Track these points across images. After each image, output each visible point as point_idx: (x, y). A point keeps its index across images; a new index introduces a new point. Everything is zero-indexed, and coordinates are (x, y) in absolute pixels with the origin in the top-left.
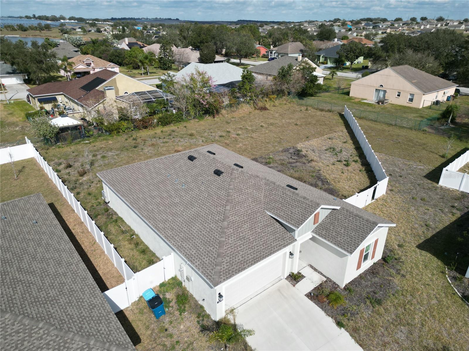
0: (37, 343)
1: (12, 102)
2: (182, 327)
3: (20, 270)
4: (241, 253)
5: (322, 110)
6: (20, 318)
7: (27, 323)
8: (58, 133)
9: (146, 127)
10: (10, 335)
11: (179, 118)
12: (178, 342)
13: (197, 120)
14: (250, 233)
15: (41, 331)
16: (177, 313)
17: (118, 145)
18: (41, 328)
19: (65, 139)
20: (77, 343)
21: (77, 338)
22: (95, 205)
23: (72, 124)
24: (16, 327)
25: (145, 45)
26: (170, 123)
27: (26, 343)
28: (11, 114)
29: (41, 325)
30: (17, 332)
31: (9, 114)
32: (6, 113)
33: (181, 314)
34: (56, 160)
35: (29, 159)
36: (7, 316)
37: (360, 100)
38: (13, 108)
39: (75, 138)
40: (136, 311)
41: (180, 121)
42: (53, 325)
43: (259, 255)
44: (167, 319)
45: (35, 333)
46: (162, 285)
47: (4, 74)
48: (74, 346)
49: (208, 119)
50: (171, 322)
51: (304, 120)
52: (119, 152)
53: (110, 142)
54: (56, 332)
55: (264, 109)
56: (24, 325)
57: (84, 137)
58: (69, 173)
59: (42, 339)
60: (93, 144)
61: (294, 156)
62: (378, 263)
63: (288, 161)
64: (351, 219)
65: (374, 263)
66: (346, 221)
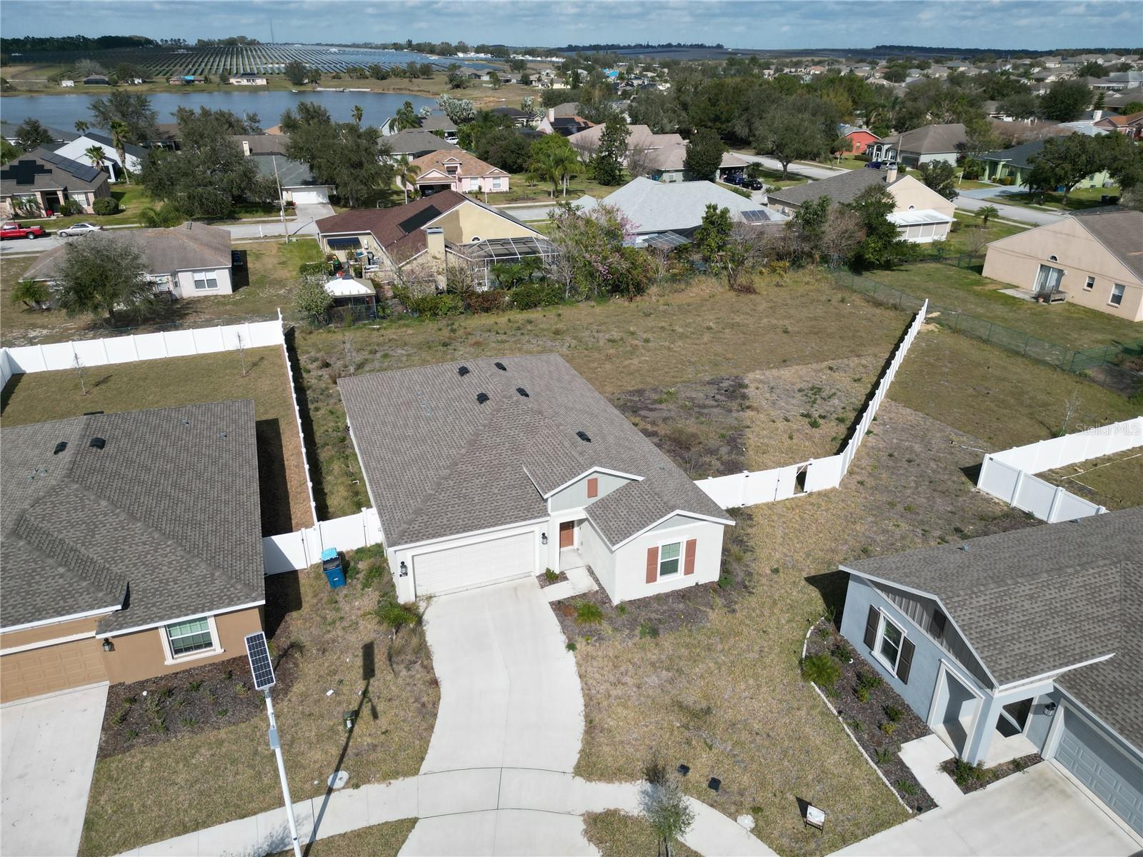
0: (160, 559)
1: (294, 239)
2: (357, 603)
3: (175, 485)
4: (450, 515)
5: (878, 304)
6: (150, 530)
7: (156, 536)
8: (330, 307)
9: (487, 310)
10: (136, 544)
11: (555, 297)
12: (342, 618)
13: (593, 303)
14: (479, 492)
15: (168, 549)
16: (359, 586)
17: (421, 338)
18: (169, 546)
19: (341, 319)
20: (200, 570)
21: (203, 565)
22: (330, 430)
23: (356, 293)
24: (144, 538)
25: (590, 124)
26: (536, 306)
27: (149, 556)
28: (283, 263)
29: (169, 543)
30: (144, 544)
31: (280, 263)
32: (275, 261)
33: (363, 589)
34: (313, 354)
35: (275, 346)
36: (139, 525)
37: (999, 287)
38: (291, 251)
39: (357, 319)
40: (312, 575)
41: (557, 303)
42: (182, 546)
43: (477, 523)
44: (345, 592)
45: (162, 549)
46: (360, 551)
47: (297, 184)
48: (197, 572)
49: (618, 301)
50: (346, 596)
51: (814, 323)
52: (415, 350)
53: (410, 331)
54: (182, 553)
55: (749, 290)
56: (153, 538)
57: (375, 317)
58: (321, 376)
59: (166, 557)
60: (382, 332)
61: (721, 395)
62: (705, 586)
63: (701, 402)
64: (646, 497)
65: (697, 584)
66: (639, 499)
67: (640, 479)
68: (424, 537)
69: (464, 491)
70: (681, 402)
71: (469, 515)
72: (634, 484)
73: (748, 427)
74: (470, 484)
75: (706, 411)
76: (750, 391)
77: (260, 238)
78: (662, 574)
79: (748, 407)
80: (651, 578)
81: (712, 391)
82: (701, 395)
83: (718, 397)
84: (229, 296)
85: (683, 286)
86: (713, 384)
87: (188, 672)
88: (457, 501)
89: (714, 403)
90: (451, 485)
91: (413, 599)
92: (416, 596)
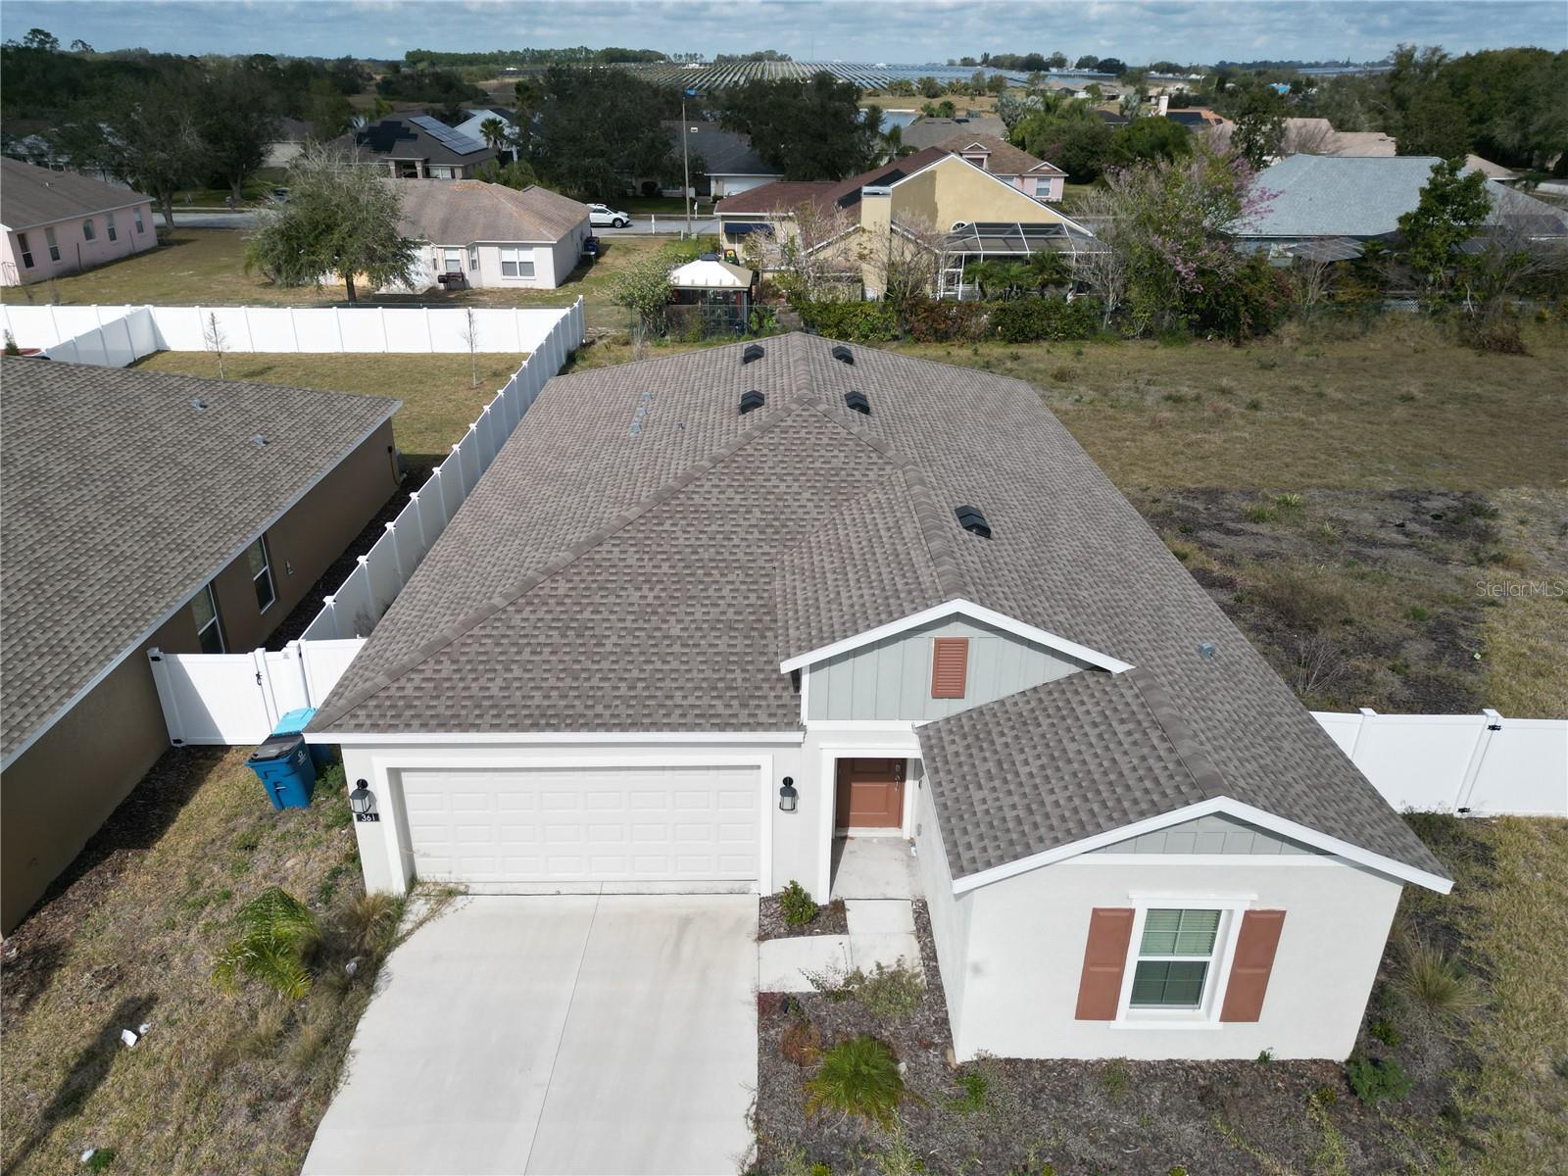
4: (517, 673)
14: (628, 624)
19: (683, 327)
26: (1039, 338)
39: (710, 330)
41: (1081, 337)
43: (580, 711)
47: (733, 171)
49: (1210, 346)
57: (743, 331)
61: (1424, 523)
62: (1293, 1070)
63: (1365, 533)
64: (1121, 729)
65: (1264, 1058)
66: (1093, 733)
67: (1116, 666)
68: (416, 723)
69: (587, 614)
70: (1309, 526)
71: (569, 682)
72: (1091, 680)
73: (1493, 603)
74: (612, 599)
75: (1376, 552)
76: (1507, 526)
77: (648, 235)
78: (1138, 997)
79: (1497, 559)
80: (1096, 1003)
81: (1399, 512)
82: (1368, 517)
83: (1411, 526)
84: (548, 291)
85: (1356, 328)
86: (1406, 499)
88: (555, 638)
89: (1401, 539)
90: (561, 591)
91: (398, 887)
92: (413, 881)
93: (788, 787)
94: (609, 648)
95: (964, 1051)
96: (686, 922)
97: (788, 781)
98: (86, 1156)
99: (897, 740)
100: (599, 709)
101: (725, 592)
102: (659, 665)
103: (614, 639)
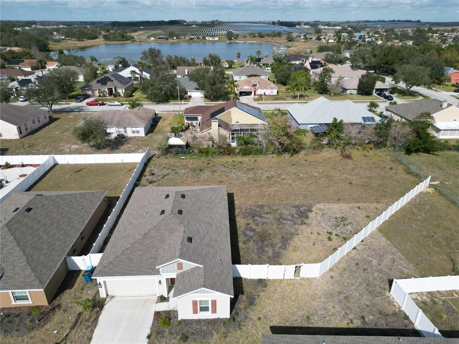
0: (18, 264)
1: (181, 113)
3: (45, 231)
4: (121, 267)
5: (409, 173)
6: (21, 251)
8: (167, 149)
9: (229, 154)
10: (14, 256)
14: (138, 258)
18: (23, 259)
19: (171, 153)
20: (28, 271)
21: (30, 270)
23: (179, 144)
24: (17, 254)
25: (327, 64)
26: (249, 154)
27: (16, 262)
30: (16, 256)
32: (169, 123)
34: (152, 168)
36: (19, 248)
39: (177, 153)
45: (21, 260)
47: (193, 89)
51: (368, 180)
52: (188, 171)
53: (193, 161)
54: (26, 263)
56: (20, 255)
57: (184, 154)
58: (148, 179)
59: (20, 263)
61: (297, 214)
62: (222, 319)
63: (285, 217)
65: (219, 318)
67: (201, 266)
68: (107, 275)
69: (132, 256)
70: (276, 215)
71: (128, 268)
73: (298, 234)
74: (136, 254)
75: (284, 222)
76: (312, 214)
77: (171, 111)
78: (200, 311)
79: (305, 223)
80: (195, 312)
81: (294, 211)
83: (295, 215)
84: (143, 137)
87: (20, 308)
88: (127, 261)
90: (128, 252)
91: (105, 296)
92: (107, 295)
93: (160, 282)
94: (135, 262)
95: (179, 319)
96: (146, 301)
97: (160, 281)
98: (65, 335)
99: (174, 276)
100: (132, 272)
101: (152, 252)
102: (141, 265)
103: (135, 261)
